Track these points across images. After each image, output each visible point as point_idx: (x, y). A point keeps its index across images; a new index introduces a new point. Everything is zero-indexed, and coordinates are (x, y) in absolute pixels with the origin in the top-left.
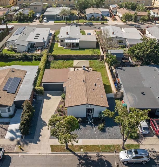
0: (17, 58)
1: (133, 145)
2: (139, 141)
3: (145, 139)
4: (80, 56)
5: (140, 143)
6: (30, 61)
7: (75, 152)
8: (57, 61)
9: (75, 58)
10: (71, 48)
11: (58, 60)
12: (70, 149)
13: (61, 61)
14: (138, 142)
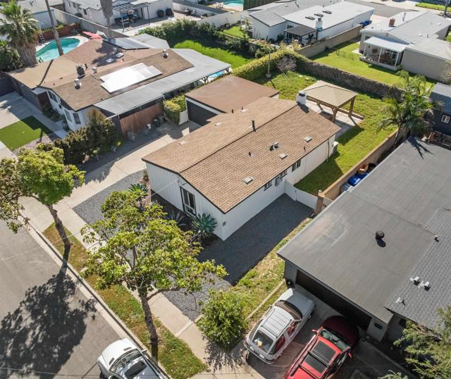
0: (227, 42)
1: (189, 351)
2: (219, 358)
3: (241, 369)
4: (362, 80)
5: (213, 364)
6: (244, 57)
7: (69, 264)
8: (301, 76)
9: (348, 81)
10: (376, 63)
11: (302, 74)
12: (68, 252)
13: (307, 79)
14: (211, 358)
